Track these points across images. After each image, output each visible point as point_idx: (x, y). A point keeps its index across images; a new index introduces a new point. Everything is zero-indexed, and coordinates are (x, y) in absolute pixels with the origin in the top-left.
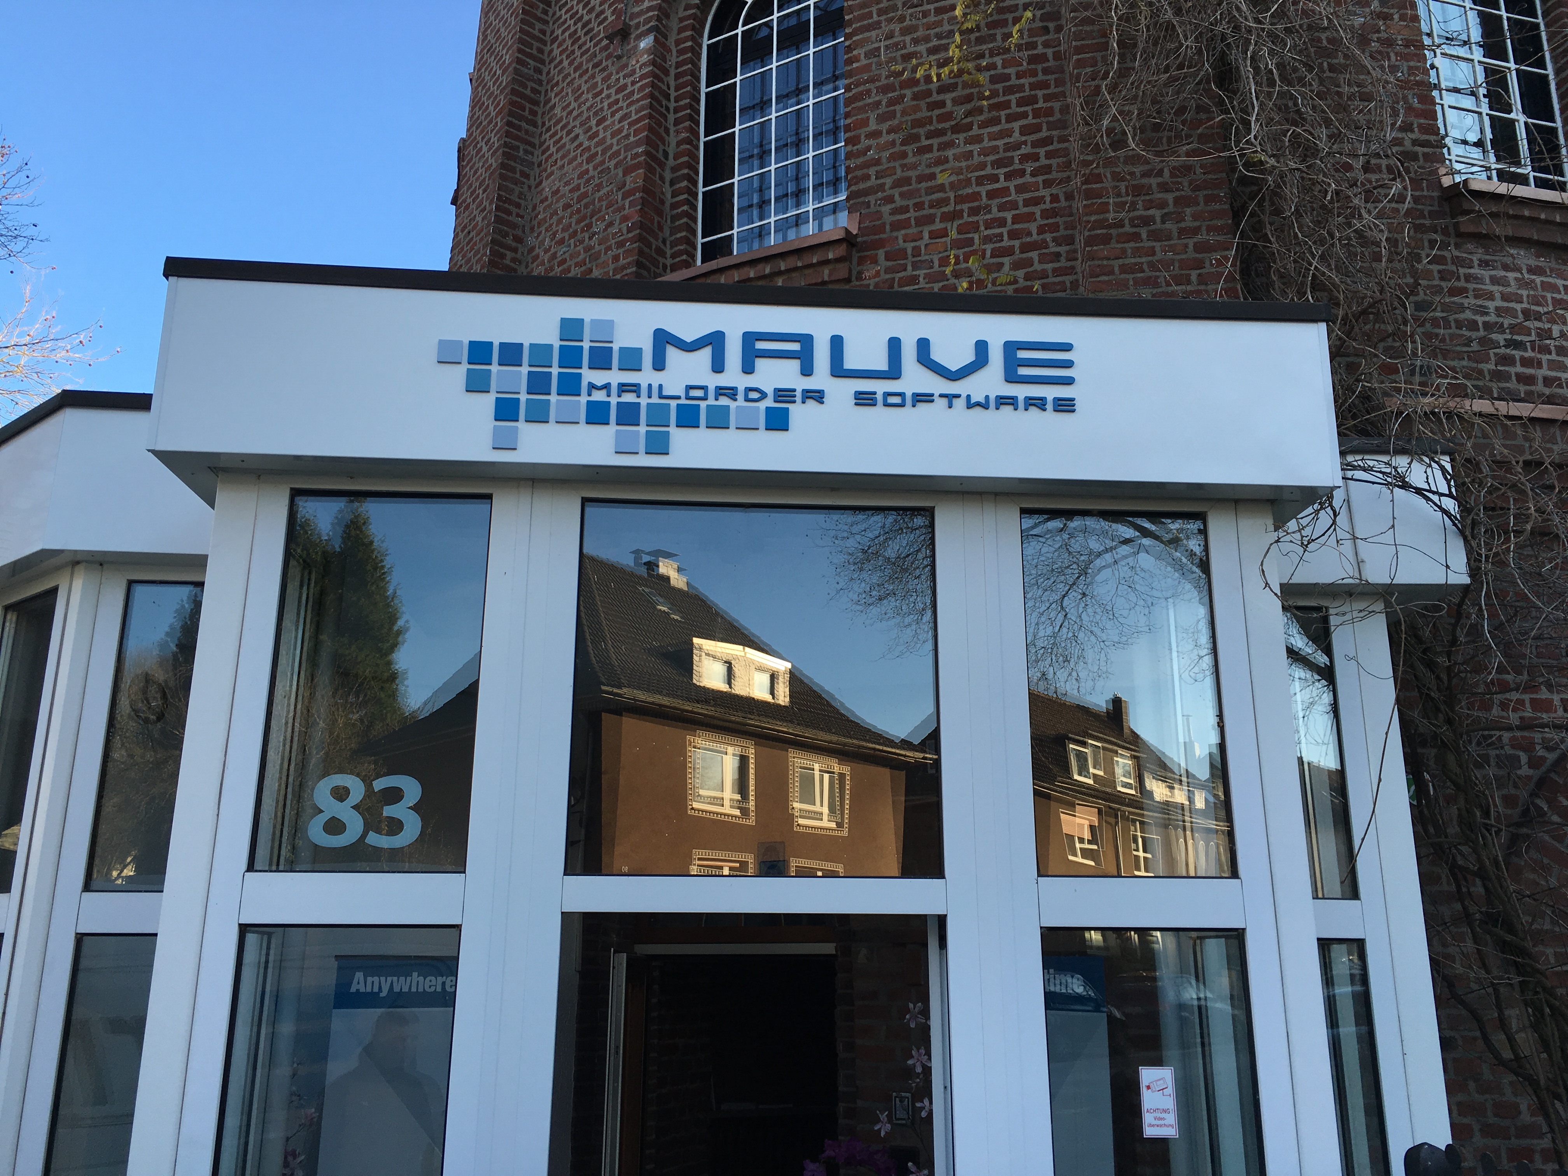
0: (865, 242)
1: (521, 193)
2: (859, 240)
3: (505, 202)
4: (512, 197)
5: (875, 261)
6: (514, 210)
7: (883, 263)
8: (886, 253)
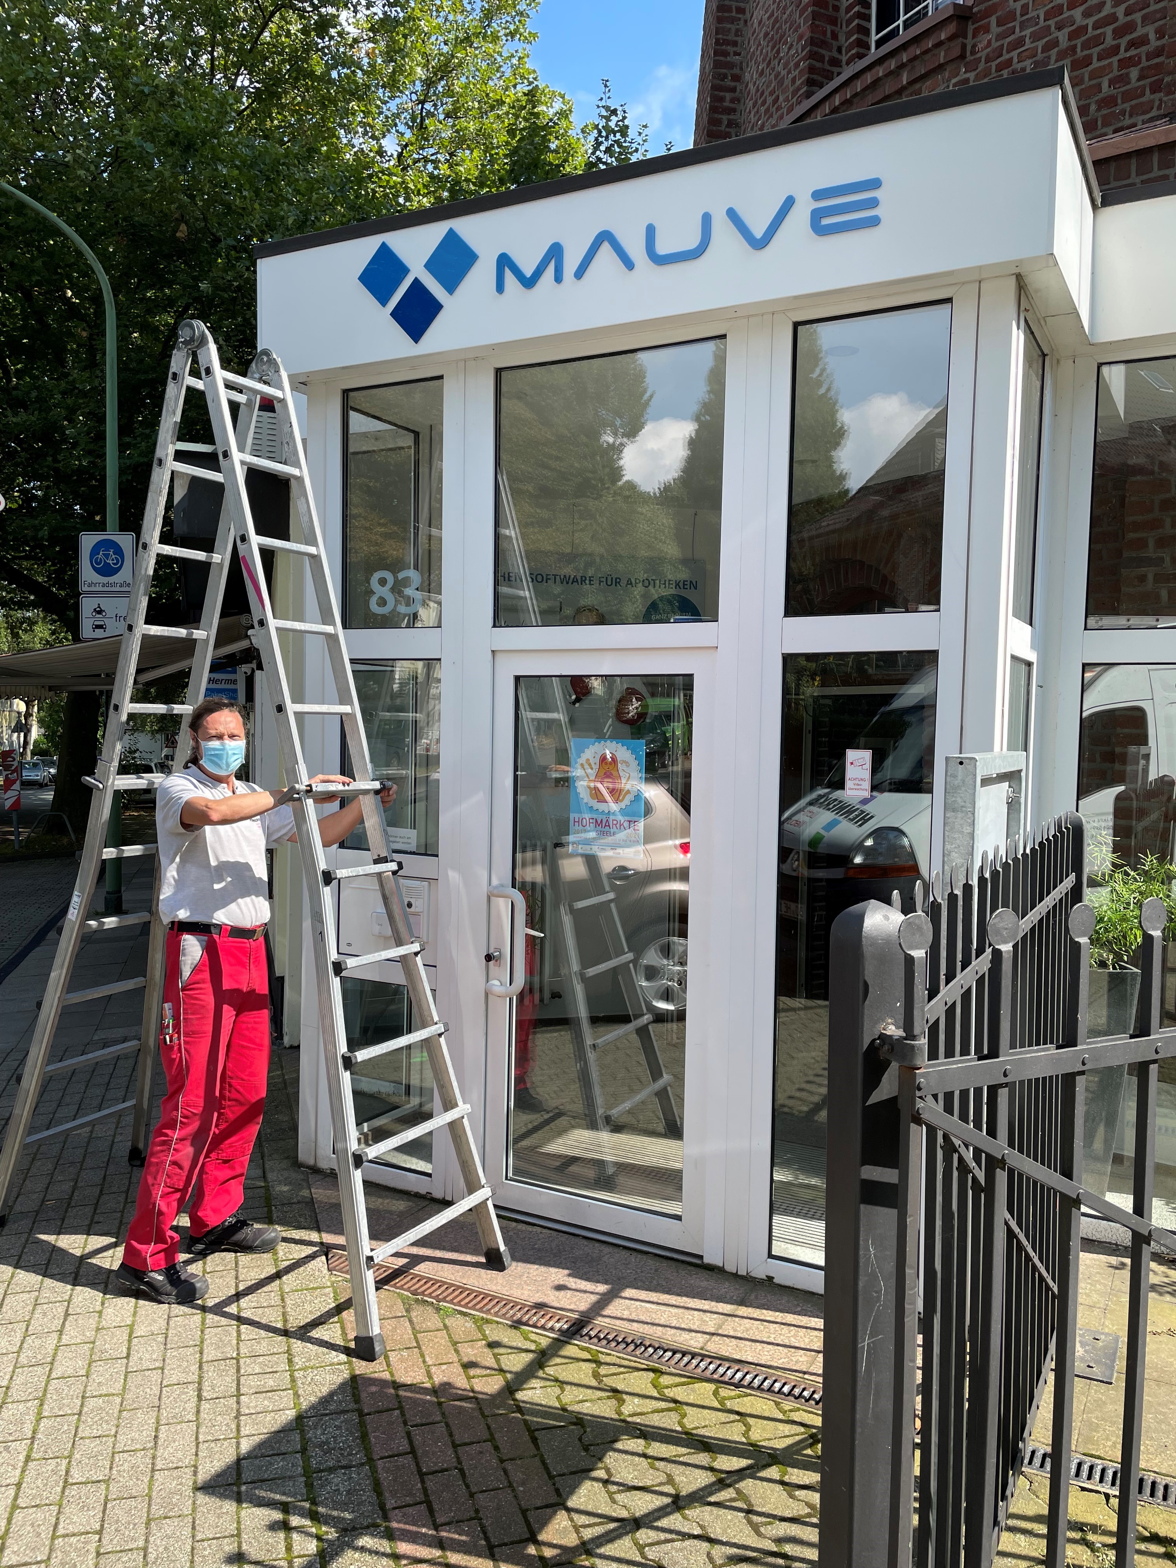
0: (979, 11)
1: (737, 30)
2: (975, 10)
3: (722, 45)
4: (729, 38)
5: (987, 30)
6: (730, 49)
7: (995, 29)
8: (997, 18)
